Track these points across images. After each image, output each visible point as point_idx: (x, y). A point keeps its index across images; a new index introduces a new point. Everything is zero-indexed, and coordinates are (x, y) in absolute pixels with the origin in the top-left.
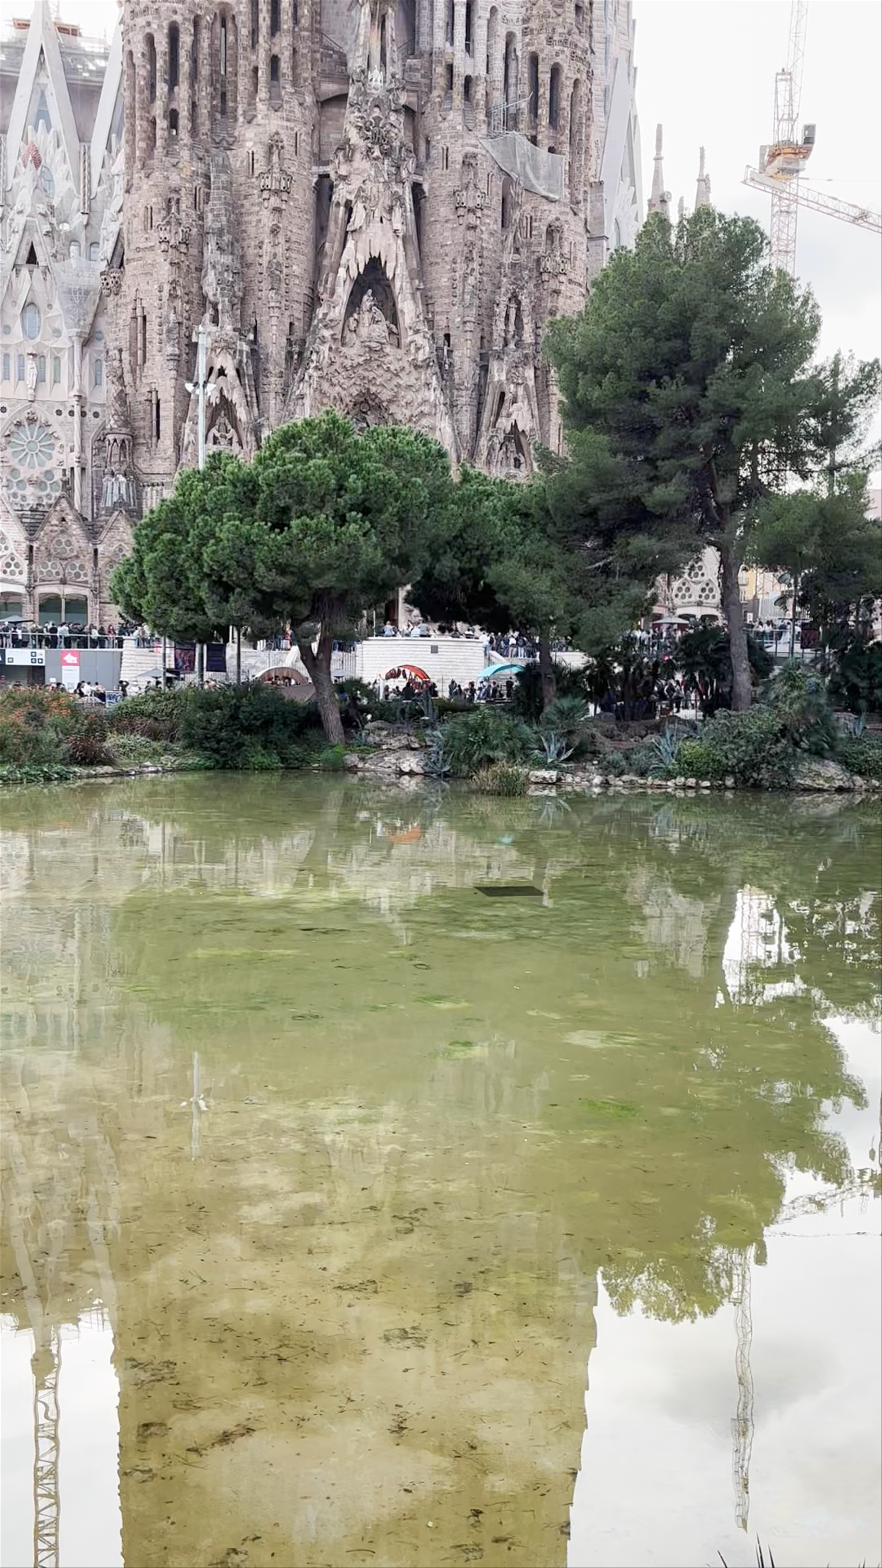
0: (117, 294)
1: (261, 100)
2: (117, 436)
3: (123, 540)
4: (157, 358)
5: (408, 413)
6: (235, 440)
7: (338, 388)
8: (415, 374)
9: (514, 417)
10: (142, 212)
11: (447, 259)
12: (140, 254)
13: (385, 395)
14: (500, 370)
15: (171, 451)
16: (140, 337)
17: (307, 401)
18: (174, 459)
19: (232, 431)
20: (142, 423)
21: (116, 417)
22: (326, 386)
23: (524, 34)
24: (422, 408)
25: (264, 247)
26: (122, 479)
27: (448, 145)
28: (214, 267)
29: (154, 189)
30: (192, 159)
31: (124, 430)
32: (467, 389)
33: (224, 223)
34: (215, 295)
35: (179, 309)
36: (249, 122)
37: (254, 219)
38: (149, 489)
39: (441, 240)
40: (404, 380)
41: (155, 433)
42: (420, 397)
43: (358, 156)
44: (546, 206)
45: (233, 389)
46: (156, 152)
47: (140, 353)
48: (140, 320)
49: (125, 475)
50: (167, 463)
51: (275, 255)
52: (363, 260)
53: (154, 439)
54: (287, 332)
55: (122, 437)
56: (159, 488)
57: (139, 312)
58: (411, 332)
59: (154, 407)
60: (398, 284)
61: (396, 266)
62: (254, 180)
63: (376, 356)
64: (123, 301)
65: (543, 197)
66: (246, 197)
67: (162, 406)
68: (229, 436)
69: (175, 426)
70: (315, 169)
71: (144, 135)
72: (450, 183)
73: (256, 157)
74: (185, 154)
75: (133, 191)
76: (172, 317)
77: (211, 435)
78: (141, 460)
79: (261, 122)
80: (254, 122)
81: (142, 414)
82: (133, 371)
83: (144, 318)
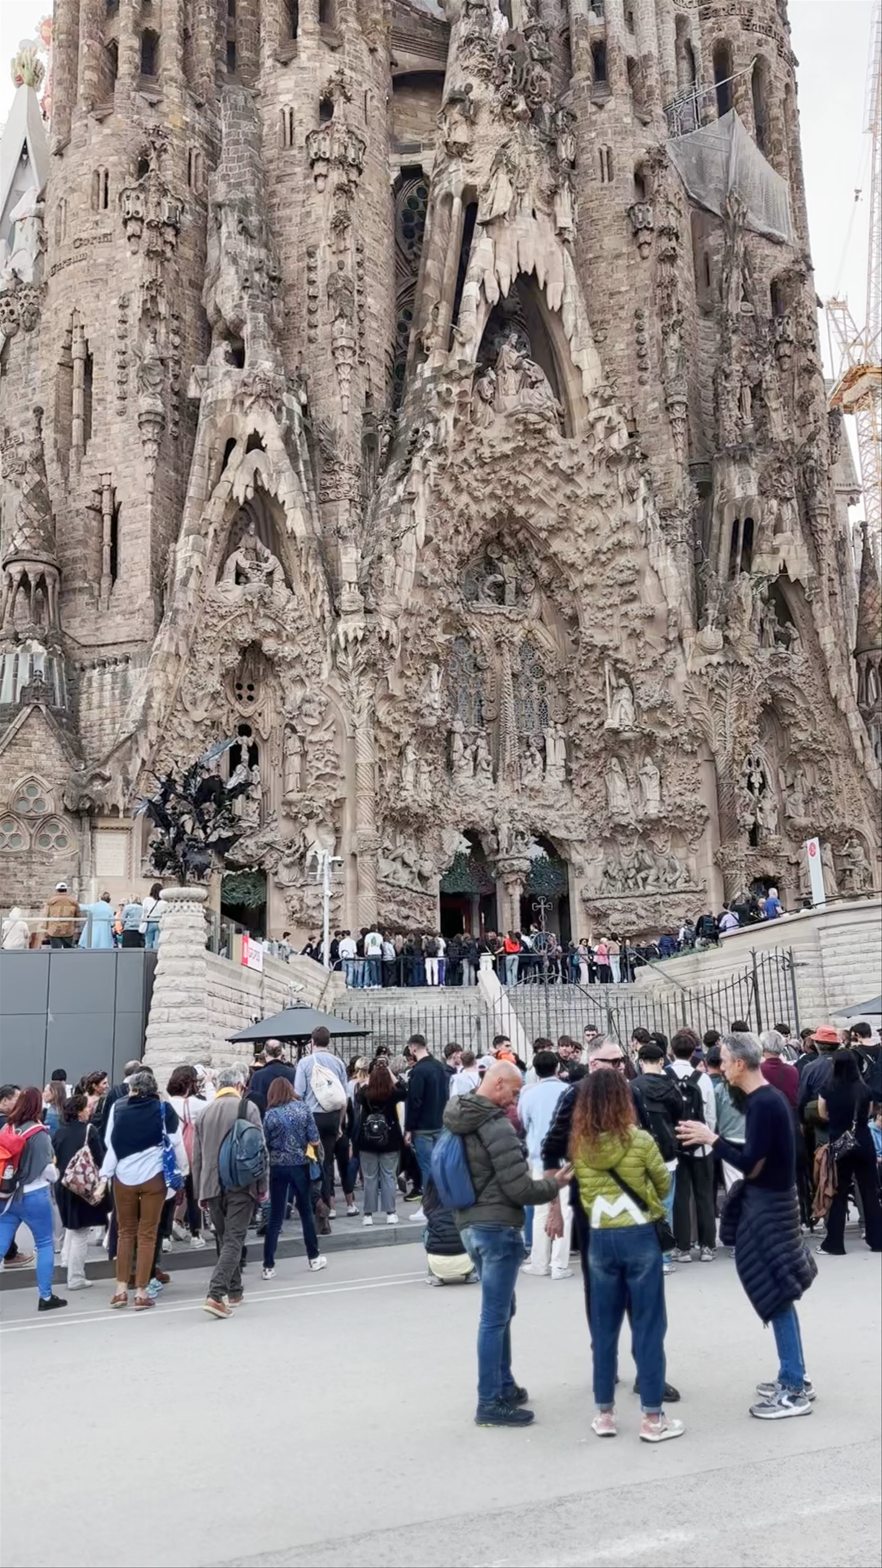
0: (29, 329)
1: (306, 33)
2: (28, 566)
3: (38, 769)
4: (115, 429)
5: (589, 548)
6: (279, 575)
7: (465, 498)
8: (603, 477)
9: (782, 554)
10: (87, 180)
11: (623, 314)
12: (82, 250)
13: (543, 518)
14: (744, 480)
15: (144, 598)
16: (77, 396)
17: (420, 508)
18: (151, 612)
19: (273, 559)
20: (79, 552)
21: (27, 531)
22: (447, 488)
23: (704, 16)
24: (620, 536)
25: (319, 253)
26: (37, 647)
27: (610, 144)
28: (234, 261)
29: (115, 143)
30: (184, 104)
31: (44, 556)
32: (683, 515)
33: (251, 195)
34: (238, 306)
35: (162, 337)
36: (285, 64)
37: (295, 213)
38: (95, 672)
39: (609, 284)
40: (584, 487)
41: (107, 569)
42: (614, 517)
43: (484, 117)
44: (768, 249)
45: (279, 472)
46: (117, 84)
47: (77, 424)
48: (78, 366)
49: (44, 642)
50: (137, 620)
51: (341, 266)
52: (507, 274)
53: (106, 582)
54: (363, 403)
55: (41, 567)
56: (121, 667)
57: (77, 350)
58: (595, 403)
59: (107, 520)
60: (569, 318)
61: (564, 291)
62: (295, 152)
63: (533, 443)
64: (44, 338)
65: (763, 235)
66: (279, 180)
67: (124, 514)
68: (266, 567)
69: (154, 550)
70: (394, 158)
71: (93, 63)
72: (617, 200)
73: (297, 116)
74: (172, 93)
75: (70, 150)
76: (149, 348)
77: (231, 565)
78: (76, 622)
79: (306, 64)
80: (294, 64)
81: (79, 534)
82: (62, 459)
83: (88, 362)
